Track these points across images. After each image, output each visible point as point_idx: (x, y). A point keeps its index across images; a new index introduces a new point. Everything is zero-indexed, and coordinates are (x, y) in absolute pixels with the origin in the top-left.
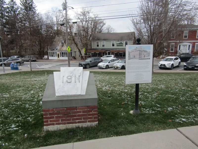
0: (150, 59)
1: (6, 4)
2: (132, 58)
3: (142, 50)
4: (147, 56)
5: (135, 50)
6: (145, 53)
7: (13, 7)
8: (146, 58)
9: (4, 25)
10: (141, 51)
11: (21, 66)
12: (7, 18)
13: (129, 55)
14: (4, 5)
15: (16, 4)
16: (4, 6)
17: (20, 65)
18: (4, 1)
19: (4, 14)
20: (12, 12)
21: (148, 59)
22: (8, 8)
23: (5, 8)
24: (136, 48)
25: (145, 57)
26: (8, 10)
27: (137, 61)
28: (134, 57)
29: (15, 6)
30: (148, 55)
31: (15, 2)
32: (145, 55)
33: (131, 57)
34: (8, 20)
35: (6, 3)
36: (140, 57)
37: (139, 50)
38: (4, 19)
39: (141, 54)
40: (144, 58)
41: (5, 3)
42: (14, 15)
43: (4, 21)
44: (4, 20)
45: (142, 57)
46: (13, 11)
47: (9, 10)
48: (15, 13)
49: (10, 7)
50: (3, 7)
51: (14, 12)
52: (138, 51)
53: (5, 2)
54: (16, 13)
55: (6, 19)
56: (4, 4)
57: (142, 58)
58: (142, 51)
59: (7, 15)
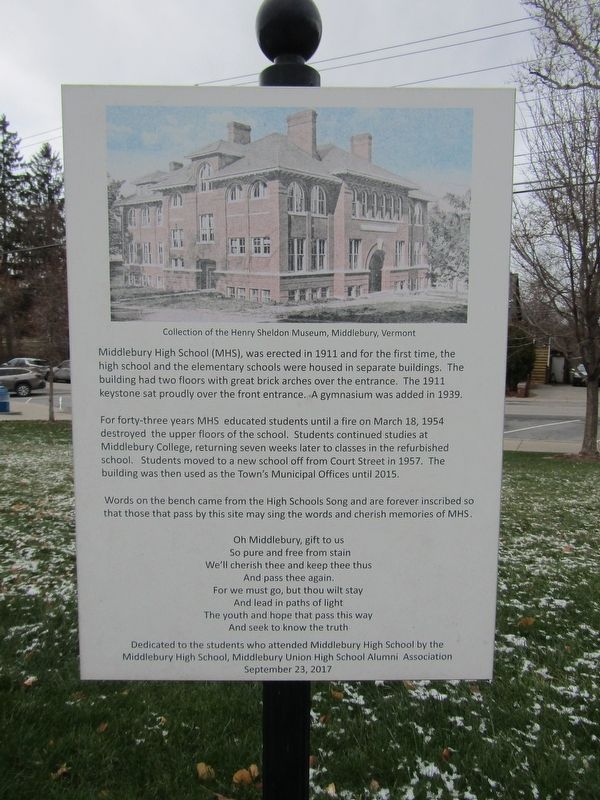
0: (459, 316)
1: (22, 165)
2: (171, 298)
3: (327, 172)
4: (413, 274)
5: (211, 171)
6: (383, 229)
7: (47, 177)
8: (390, 296)
9: (9, 241)
10: (308, 183)
11: (30, 398)
12: (21, 215)
13: (118, 239)
14: (14, 166)
15: (58, 166)
16: (16, 172)
17: (30, 395)
18: (17, 155)
19: (12, 200)
20: (42, 195)
21: (426, 315)
22: (27, 178)
23: (18, 177)
24: (226, 134)
25: (376, 285)
26: (26, 187)
27: (245, 344)
28: (201, 281)
29: (53, 173)
30: (439, 260)
31: (54, 159)
32: (378, 260)
33: (155, 274)
34: (24, 222)
35: (22, 162)
36: (291, 289)
37: (285, 178)
38: (12, 218)
39: (319, 243)
40: (365, 299)
41: (20, 159)
42: (48, 205)
43: (10, 225)
44: (7, 224)
45: (340, 283)
46: (45, 192)
47: (32, 188)
48: (53, 200)
49: (34, 175)
50: (9, 174)
51: (51, 194)
52: (271, 192)
53: (19, 156)
54: (56, 197)
55: (17, 221)
56: (17, 162)
57: (339, 302)
58: (333, 191)
59: (20, 203)
